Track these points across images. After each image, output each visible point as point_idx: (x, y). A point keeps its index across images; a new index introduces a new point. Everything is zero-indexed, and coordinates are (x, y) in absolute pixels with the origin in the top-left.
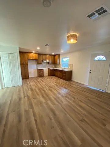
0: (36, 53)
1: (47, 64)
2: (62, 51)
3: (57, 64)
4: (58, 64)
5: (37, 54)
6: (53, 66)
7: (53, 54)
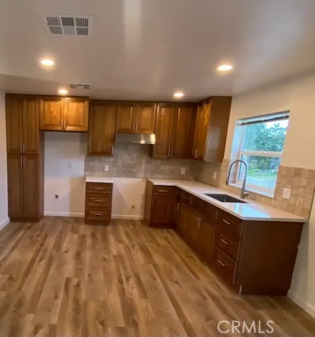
0: (77, 98)
1: (145, 159)
2: (225, 68)
3: (201, 159)
4: (208, 157)
5: (86, 103)
6: (183, 171)
7: (179, 95)
